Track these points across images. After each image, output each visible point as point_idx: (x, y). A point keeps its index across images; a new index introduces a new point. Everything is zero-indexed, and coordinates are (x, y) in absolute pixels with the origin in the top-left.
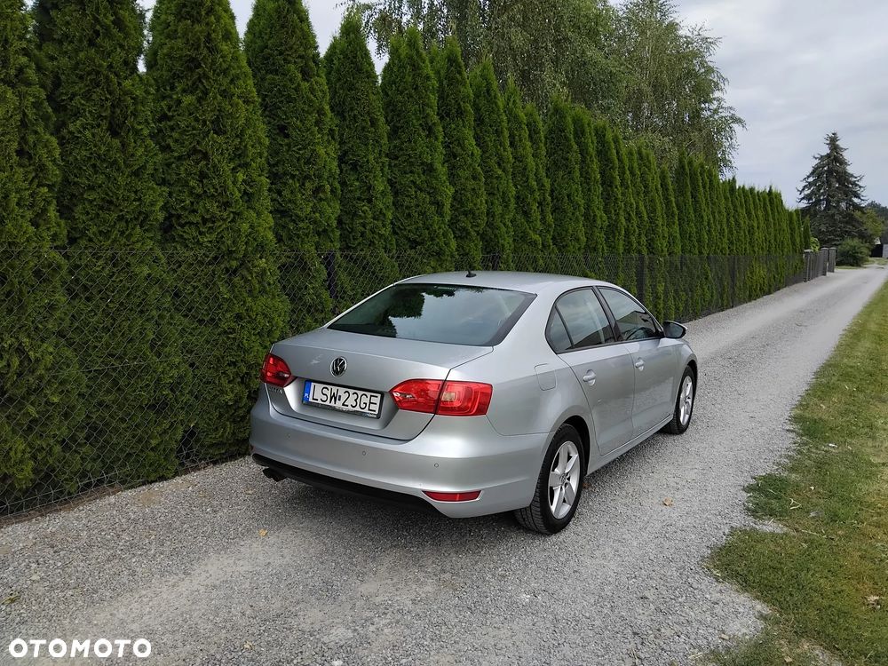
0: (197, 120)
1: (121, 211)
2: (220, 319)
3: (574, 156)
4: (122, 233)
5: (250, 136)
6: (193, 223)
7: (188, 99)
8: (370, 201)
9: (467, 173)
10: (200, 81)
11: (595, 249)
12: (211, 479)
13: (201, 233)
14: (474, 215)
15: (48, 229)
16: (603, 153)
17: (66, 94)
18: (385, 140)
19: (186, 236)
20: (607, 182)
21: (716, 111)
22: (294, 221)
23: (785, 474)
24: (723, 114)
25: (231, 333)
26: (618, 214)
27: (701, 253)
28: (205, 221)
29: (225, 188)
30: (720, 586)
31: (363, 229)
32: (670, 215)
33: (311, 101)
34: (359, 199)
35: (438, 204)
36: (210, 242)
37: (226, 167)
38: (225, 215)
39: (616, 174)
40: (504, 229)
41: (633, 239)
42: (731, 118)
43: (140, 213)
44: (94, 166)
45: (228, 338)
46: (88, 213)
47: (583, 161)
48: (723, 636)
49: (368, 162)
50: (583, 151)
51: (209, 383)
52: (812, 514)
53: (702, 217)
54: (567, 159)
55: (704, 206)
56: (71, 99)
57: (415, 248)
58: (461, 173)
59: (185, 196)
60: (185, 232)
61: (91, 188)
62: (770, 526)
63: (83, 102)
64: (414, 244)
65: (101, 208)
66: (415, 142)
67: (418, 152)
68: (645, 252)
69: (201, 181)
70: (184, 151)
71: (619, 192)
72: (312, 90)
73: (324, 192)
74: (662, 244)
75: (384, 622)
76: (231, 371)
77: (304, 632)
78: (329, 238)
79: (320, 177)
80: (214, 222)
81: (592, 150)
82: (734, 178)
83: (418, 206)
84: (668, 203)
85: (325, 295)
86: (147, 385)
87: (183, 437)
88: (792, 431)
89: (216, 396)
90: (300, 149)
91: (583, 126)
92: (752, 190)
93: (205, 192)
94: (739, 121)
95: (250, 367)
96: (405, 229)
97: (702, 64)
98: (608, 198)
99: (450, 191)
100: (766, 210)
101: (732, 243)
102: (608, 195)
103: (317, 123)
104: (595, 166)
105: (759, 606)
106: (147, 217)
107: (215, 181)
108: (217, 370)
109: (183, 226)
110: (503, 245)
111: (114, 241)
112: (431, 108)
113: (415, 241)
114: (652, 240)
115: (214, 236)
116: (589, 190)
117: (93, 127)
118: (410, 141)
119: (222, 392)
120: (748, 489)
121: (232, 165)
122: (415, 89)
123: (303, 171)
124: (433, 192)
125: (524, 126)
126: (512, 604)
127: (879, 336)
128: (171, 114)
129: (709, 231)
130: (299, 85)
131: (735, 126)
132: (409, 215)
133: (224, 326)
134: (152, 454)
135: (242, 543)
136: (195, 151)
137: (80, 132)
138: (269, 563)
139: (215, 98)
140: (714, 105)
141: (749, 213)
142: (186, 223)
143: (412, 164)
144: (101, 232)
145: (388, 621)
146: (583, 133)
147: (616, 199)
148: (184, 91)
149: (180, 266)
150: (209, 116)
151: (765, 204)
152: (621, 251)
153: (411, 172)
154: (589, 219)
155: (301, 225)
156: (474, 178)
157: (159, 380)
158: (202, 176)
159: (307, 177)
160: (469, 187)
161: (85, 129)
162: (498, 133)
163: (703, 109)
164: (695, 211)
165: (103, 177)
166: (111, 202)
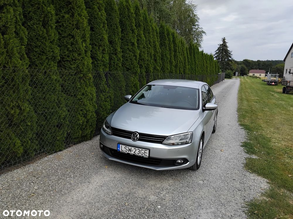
0: (70, 23)
1: (47, 55)
2: (77, 95)
3: (167, 42)
4: (48, 64)
5: (87, 30)
6: (68, 61)
7: (67, 16)
8: (116, 54)
9: (142, 46)
10: (71, 10)
11: (172, 72)
12: (76, 150)
13: (71, 64)
14: (144, 60)
15: (25, 61)
16: (174, 41)
17: (27, 11)
18: (120, 34)
19: (66, 65)
20: (175, 51)
21: (197, 29)
22: (96, 61)
23: (249, 141)
24: (199, 30)
25: (81, 100)
26: (178, 61)
27: (195, 74)
28: (73, 60)
29: (80, 48)
30: (252, 175)
31: (114, 64)
32: (189, 62)
33: (102, 19)
34: (112, 54)
35: (135, 56)
36: (74, 67)
37: (80, 41)
38: (79, 58)
39: (177, 48)
40: (151, 65)
41: (181, 69)
42: (202, 31)
43: (53, 56)
44: (37, 39)
45: (80, 101)
46: (35, 56)
47: (169, 44)
48: (262, 189)
49: (115, 41)
50: (169, 40)
51: (74, 117)
52: (263, 153)
53: (196, 63)
54: (165, 43)
55: (196, 59)
56: (29, 13)
57: (128, 71)
58: (140, 46)
59: (65, 51)
60: (65, 64)
61: (36, 47)
62: (254, 157)
63: (33, 15)
64: (128, 69)
65: (40, 54)
66: (129, 35)
67: (130, 38)
68: (183, 73)
69: (71, 46)
70: (66, 35)
71: (178, 54)
72: (102, 15)
73: (105, 51)
74: (187, 71)
75: (164, 193)
76: (81, 113)
77: (142, 198)
78: (106, 67)
79: (104, 46)
80: (75, 61)
81: (172, 41)
82: (203, 51)
83: (129, 57)
84: (188, 58)
85: (106, 86)
86: (56, 118)
87: (67, 136)
88: (242, 129)
89: (76, 121)
90: (98, 36)
91: (169, 32)
92: (207, 54)
93: (73, 49)
94: (204, 32)
95: (87, 111)
96: (126, 64)
97: (193, 14)
98: (175, 56)
99: (139, 52)
100: (210, 61)
101: (202, 71)
102: (175, 55)
103: (103, 27)
104: (172, 45)
105: (265, 180)
106: (55, 58)
107: (77, 46)
108: (76, 112)
109: (64, 61)
110: (151, 71)
111: (45, 66)
112: (133, 23)
113: (128, 68)
114: (185, 70)
115: (76, 65)
116: (171, 53)
117: (37, 24)
118: (127, 35)
119: (78, 120)
120: (242, 146)
121: (82, 41)
122: (128, 17)
123: (99, 43)
124: (134, 52)
125: (155, 31)
126: (199, 184)
127: (247, 100)
128: (59, 21)
129: (197, 67)
130: (98, 13)
131: (203, 34)
132: (127, 60)
133: (79, 97)
134: (58, 142)
135: (101, 171)
136: (70, 35)
137: (32, 26)
138: (115, 177)
139: (77, 16)
140: (197, 27)
141: (206, 62)
142: (66, 60)
143: (127, 42)
144: (40, 63)
145: (165, 192)
146: (169, 34)
147: (177, 56)
148: (65, 13)
149: (63, 76)
150: (75, 23)
151: (210, 59)
152: (178, 73)
153: (127, 45)
154: (171, 63)
155: (99, 62)
156: (144, 48)
157: (60, 116)
158: (72, 44)
159: (100, 46)
160: (143, 51)
161: (34, 25)
162: (149, 33)
163: (193, 28)
164: (194, 61)
165: (40, 43)
166: (43, 52)
